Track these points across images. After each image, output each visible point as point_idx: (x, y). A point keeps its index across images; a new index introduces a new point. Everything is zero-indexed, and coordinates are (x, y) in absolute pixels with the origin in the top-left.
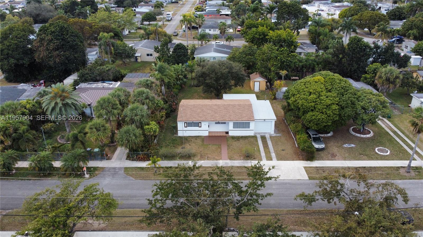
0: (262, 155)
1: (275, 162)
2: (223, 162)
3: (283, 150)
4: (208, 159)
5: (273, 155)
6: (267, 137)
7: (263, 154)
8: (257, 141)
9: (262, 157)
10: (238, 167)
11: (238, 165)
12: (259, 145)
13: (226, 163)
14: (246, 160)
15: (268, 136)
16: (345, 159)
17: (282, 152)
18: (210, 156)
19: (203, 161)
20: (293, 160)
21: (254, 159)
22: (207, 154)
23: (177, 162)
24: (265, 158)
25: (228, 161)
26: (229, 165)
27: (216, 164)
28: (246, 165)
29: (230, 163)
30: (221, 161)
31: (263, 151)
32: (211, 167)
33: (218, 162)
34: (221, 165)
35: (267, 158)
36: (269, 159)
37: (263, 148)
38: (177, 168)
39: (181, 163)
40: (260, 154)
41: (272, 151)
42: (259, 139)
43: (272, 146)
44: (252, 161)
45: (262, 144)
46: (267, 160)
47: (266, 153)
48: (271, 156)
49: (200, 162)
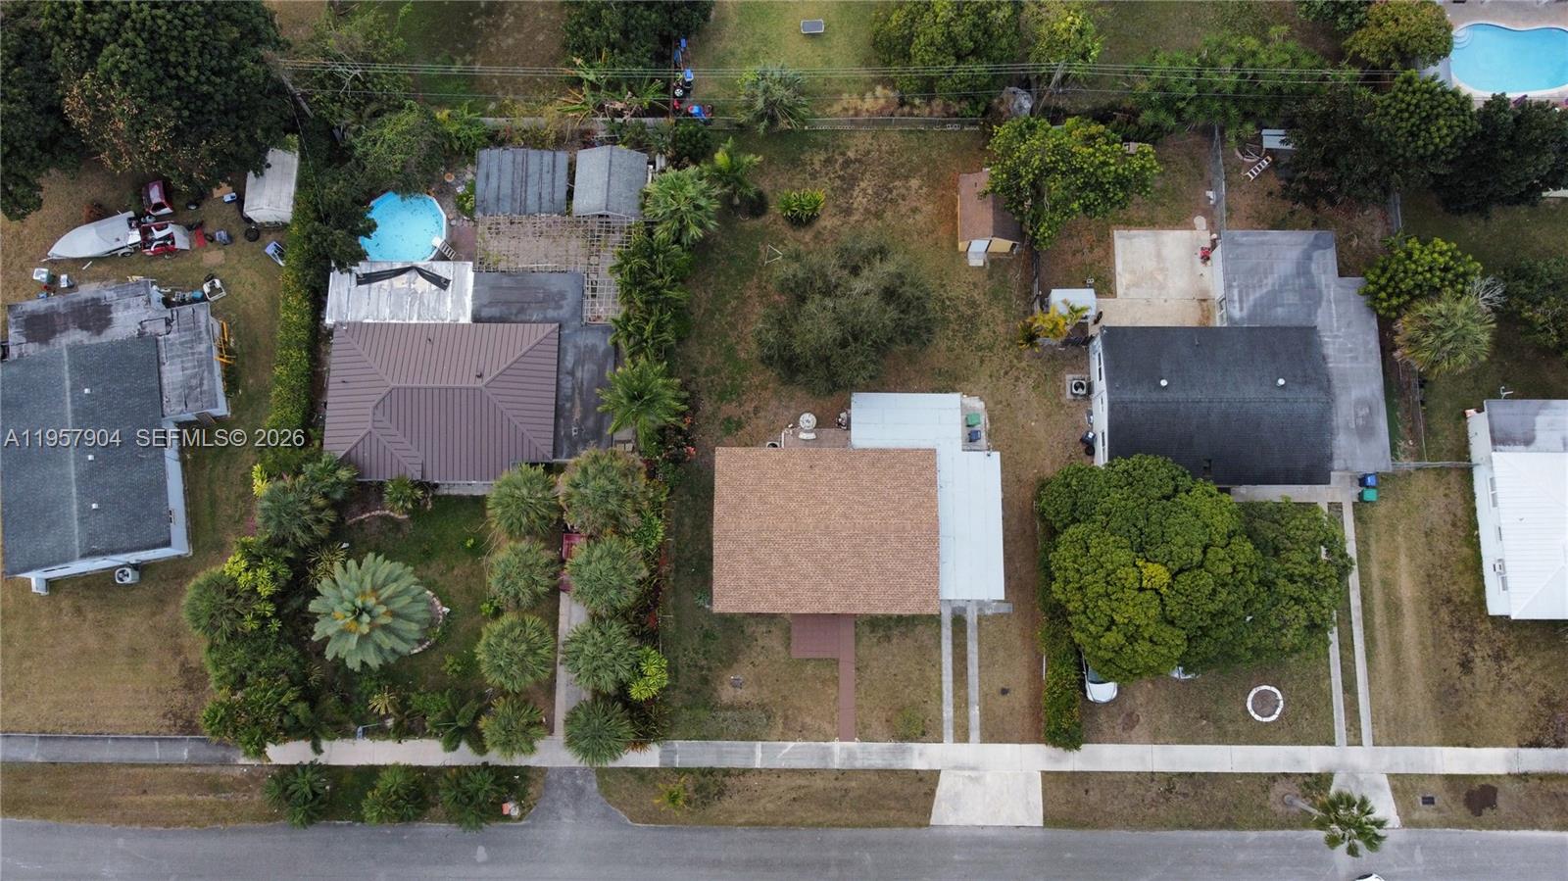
0: (945, 715)
1: (974, 750)
2: (842, 749)
3: (1004, 692)
4: (803, 733)
5: (975, 712)
6: (969, 620)
7: (948, 712)
8: (939, 645)
9: (945, 726)
10: (879, 772)
11: (878, 762)
12: (944, 666)
13: (851, 755)
14: (901, 741)
15: (972, 618)
16: (1156, 737)
17: (1003, 699)
18: (808, 720)
19: (791, 744)
20: (1022, 741)
21: (924, 733)
22: (799, 709)
23: (724, 749)
24: (951, 731)
25: (854, 745)
26: (858, 765)
27: (824, 758)
28: (898, 765)
29: (859, 755)
30: (837, 746)
31: (951, 694)
32: (812, 772)
33: (828, 748)
34: (837, 763)
35: (955, 731)
36: (962, 736)
37: (951, 679)
38: (727, 772)
39: (736, 753)
40: (940, 710)
41: (974, 693)
42: (947, 632)
43: (976, 671)
44: (916, 746)
45: (950, 659)
46: (955, 742)
47: (956, 708)
48: (967, 718)
49: (785, 747)
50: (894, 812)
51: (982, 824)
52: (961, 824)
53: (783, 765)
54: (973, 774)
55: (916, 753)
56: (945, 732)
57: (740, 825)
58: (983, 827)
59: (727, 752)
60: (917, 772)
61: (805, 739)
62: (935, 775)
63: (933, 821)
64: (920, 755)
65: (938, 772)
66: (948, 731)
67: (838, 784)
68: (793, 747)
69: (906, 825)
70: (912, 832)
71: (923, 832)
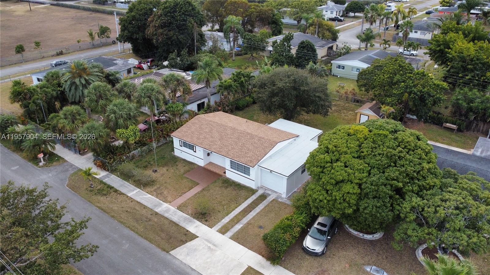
0: (223, 220)
1: (223, 239)
2: (166, 207)
4: (159, 195)
5: (238, 227)
6: (268, 198)
7: (226, 220)
8: (246, 199)
9: (219, 224)
10: (171, 222)
11: (175, 219)
12: (241, 206)
13: (167, 210)
14: (194, 218)
15: (270, 199)
17: (256, 229)
18: (165, 192)
19: (150, 196)
21: (206, 221)
22: (167, 188)
23: (125, 185)
24: (220, 227)
25: (173, 209)
26: (166, 215)
27: (156, 206)
28: (182, 224)
29: (170, 213)
30: (165, 205)
31: (234, 215)
32: (145, 207)
33: (162, 204)
34: (158, 210)
35: (222, 228)
36: (223, 231)
37: (240, 211)
38: (116, 191)
39: (128, 188)
40: (223, 218)
41: (245, 221)
42: (254, 197)
43: (254, 214)
44: (198, 223)
45: (246, 205)
46: (217, 231)
47: (232, 220)
48: (232, 227)
49: (146, 195)
50: (159, 238)
51: (194, 268)
52: (184, 261)
53: (139, 200)
54: (212, 247)
55: (195, 225)
56: (217, 225)
57: (97, 207)
58: (193, 269)
59: (125, 186)
60: (187, 231)
61: (157, 197)
62: (194, 237)
63: (172, 252)
64: (196, 227)
65: (198, 237)
66: (219, 226)
67: (149, 216)
68: (149, 197)
69: (158, 246)
70: (158, 251)
71: (163, 254)
